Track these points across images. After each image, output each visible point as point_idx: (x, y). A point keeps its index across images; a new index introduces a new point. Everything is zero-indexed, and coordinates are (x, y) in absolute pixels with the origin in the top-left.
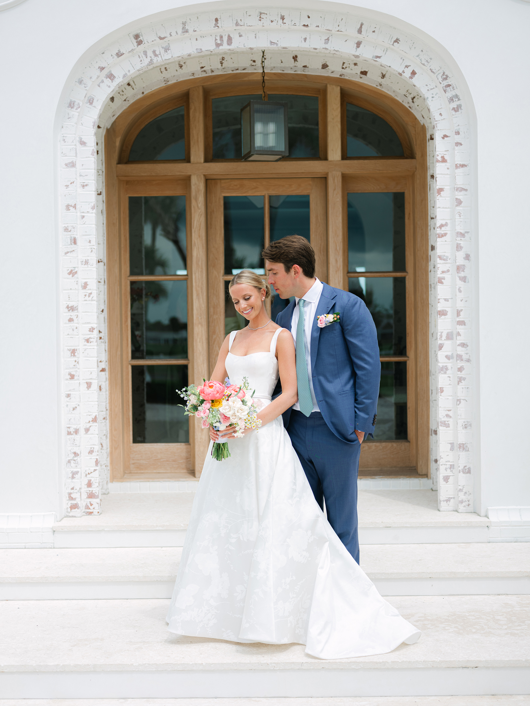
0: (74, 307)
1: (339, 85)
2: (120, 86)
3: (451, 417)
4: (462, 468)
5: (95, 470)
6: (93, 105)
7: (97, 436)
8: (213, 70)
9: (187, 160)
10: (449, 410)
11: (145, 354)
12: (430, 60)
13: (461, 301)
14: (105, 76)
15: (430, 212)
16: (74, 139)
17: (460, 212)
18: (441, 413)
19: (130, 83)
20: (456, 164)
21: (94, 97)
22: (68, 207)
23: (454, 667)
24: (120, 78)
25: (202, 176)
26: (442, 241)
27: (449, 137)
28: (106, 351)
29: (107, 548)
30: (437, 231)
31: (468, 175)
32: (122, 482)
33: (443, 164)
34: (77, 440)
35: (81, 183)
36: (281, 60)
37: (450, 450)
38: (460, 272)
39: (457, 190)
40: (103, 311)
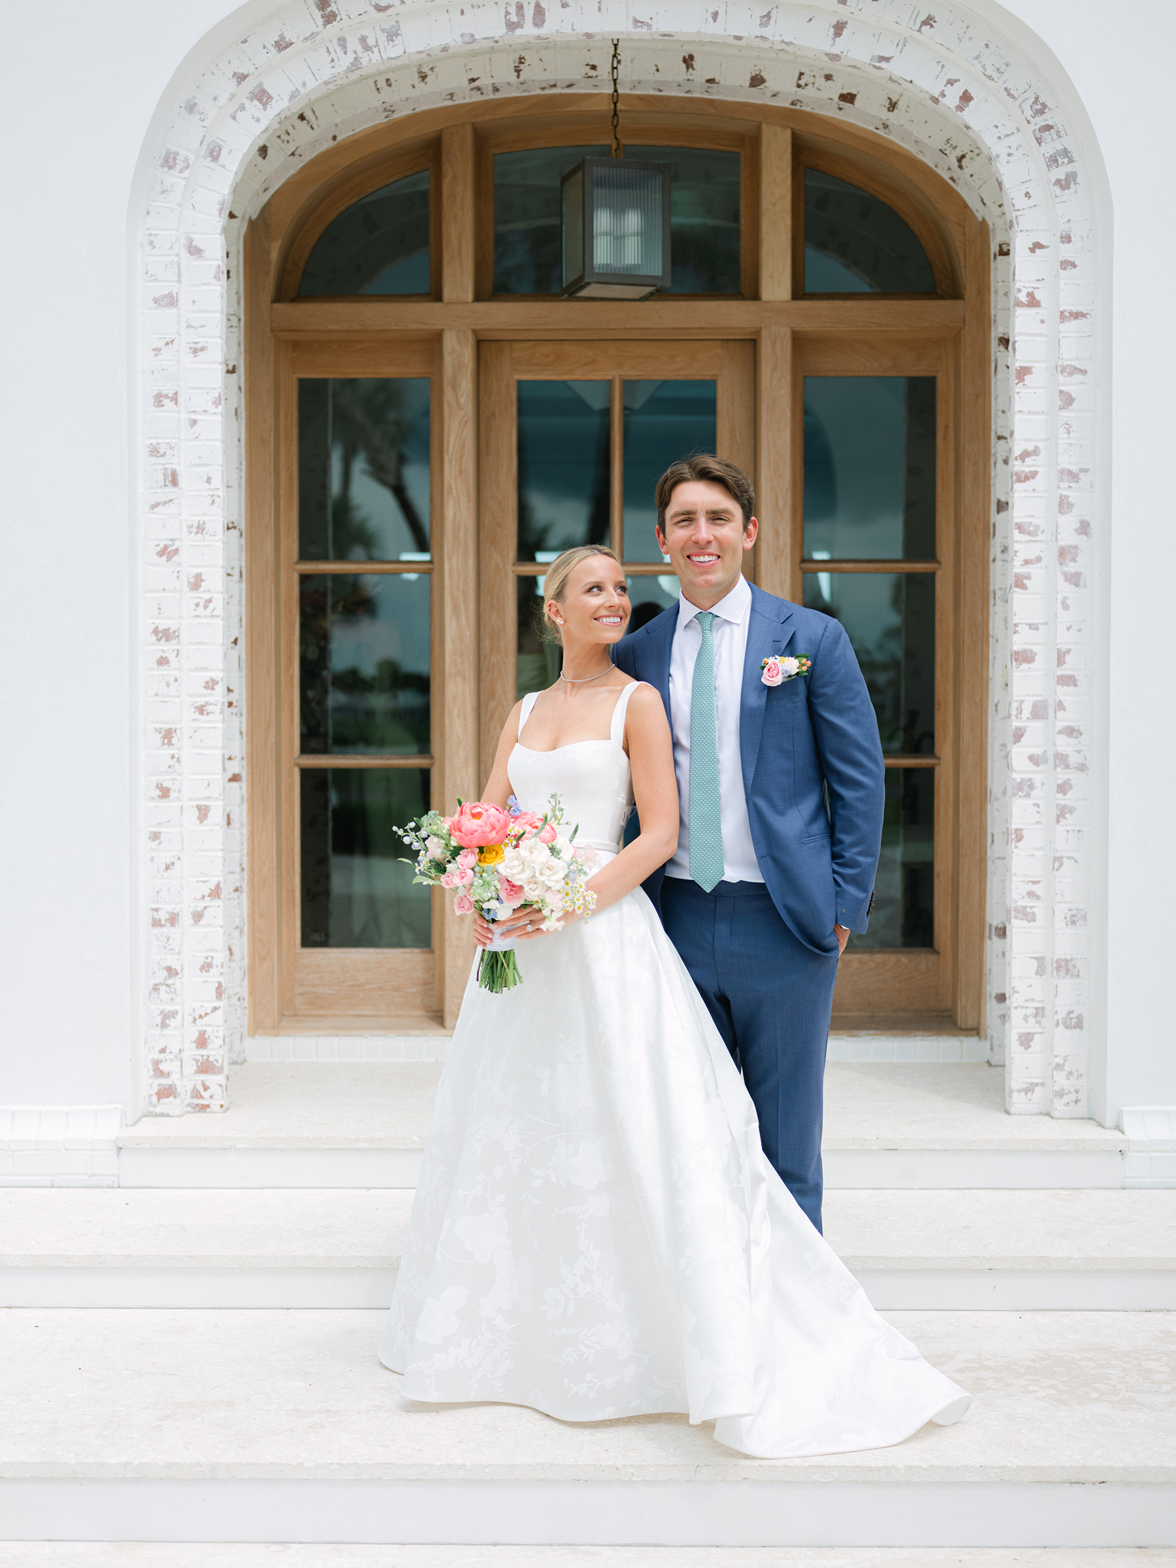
0: (171, 631)
1: (788, 126)
2: (283, 118)
3: (1038, 898)
4: (1064, 1015)
5: (215, 1009)
6: (220, 163)
7: (220, 929)
8: (498, 87)
9: (436, 295)
10: (1034, 883)
11: (330, 741)
12: (1005, 67)
13: (1068, 629)
14: (248, 95)
15: (995, 423)
16: (174, 241)
17: (1070, 422)
18: (1016, 888)
19: (305, 115)
20: (1061, 310)
21: (221, 143)
22: (159, 399)
23: (1050, 1482)
24: (282, 99)
25: (470, 334)
26: (1025, 490)
27: (1047, 247)
28: (241, 733)
29: (242, 1188)
30: (1014, 465)
31: (1088, 336)
32: (276, 1036)
33: (1032, 311)
34: (173, 939)
35: (189, 343)
36: (656, 65)
37: (1036, 974)
38: (1067, 562)
39: (1062, 372)
40: (235, 642)
